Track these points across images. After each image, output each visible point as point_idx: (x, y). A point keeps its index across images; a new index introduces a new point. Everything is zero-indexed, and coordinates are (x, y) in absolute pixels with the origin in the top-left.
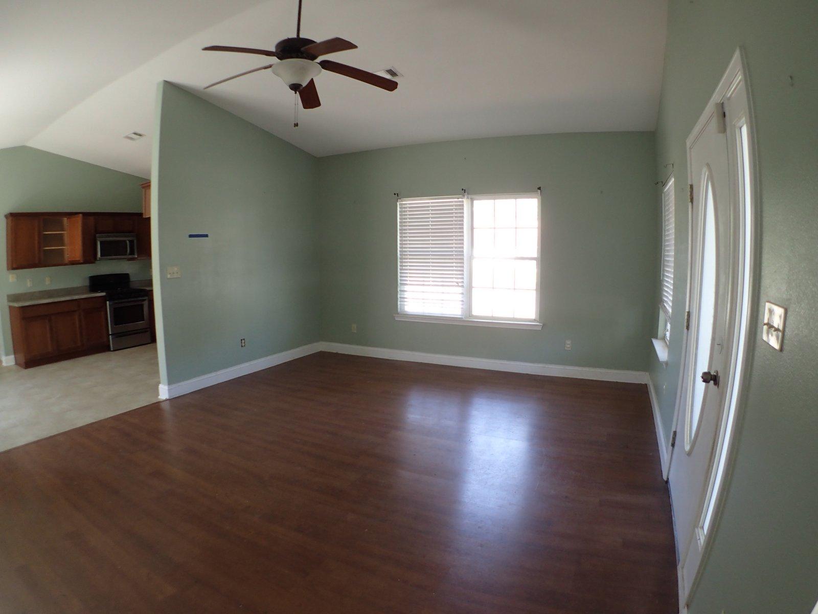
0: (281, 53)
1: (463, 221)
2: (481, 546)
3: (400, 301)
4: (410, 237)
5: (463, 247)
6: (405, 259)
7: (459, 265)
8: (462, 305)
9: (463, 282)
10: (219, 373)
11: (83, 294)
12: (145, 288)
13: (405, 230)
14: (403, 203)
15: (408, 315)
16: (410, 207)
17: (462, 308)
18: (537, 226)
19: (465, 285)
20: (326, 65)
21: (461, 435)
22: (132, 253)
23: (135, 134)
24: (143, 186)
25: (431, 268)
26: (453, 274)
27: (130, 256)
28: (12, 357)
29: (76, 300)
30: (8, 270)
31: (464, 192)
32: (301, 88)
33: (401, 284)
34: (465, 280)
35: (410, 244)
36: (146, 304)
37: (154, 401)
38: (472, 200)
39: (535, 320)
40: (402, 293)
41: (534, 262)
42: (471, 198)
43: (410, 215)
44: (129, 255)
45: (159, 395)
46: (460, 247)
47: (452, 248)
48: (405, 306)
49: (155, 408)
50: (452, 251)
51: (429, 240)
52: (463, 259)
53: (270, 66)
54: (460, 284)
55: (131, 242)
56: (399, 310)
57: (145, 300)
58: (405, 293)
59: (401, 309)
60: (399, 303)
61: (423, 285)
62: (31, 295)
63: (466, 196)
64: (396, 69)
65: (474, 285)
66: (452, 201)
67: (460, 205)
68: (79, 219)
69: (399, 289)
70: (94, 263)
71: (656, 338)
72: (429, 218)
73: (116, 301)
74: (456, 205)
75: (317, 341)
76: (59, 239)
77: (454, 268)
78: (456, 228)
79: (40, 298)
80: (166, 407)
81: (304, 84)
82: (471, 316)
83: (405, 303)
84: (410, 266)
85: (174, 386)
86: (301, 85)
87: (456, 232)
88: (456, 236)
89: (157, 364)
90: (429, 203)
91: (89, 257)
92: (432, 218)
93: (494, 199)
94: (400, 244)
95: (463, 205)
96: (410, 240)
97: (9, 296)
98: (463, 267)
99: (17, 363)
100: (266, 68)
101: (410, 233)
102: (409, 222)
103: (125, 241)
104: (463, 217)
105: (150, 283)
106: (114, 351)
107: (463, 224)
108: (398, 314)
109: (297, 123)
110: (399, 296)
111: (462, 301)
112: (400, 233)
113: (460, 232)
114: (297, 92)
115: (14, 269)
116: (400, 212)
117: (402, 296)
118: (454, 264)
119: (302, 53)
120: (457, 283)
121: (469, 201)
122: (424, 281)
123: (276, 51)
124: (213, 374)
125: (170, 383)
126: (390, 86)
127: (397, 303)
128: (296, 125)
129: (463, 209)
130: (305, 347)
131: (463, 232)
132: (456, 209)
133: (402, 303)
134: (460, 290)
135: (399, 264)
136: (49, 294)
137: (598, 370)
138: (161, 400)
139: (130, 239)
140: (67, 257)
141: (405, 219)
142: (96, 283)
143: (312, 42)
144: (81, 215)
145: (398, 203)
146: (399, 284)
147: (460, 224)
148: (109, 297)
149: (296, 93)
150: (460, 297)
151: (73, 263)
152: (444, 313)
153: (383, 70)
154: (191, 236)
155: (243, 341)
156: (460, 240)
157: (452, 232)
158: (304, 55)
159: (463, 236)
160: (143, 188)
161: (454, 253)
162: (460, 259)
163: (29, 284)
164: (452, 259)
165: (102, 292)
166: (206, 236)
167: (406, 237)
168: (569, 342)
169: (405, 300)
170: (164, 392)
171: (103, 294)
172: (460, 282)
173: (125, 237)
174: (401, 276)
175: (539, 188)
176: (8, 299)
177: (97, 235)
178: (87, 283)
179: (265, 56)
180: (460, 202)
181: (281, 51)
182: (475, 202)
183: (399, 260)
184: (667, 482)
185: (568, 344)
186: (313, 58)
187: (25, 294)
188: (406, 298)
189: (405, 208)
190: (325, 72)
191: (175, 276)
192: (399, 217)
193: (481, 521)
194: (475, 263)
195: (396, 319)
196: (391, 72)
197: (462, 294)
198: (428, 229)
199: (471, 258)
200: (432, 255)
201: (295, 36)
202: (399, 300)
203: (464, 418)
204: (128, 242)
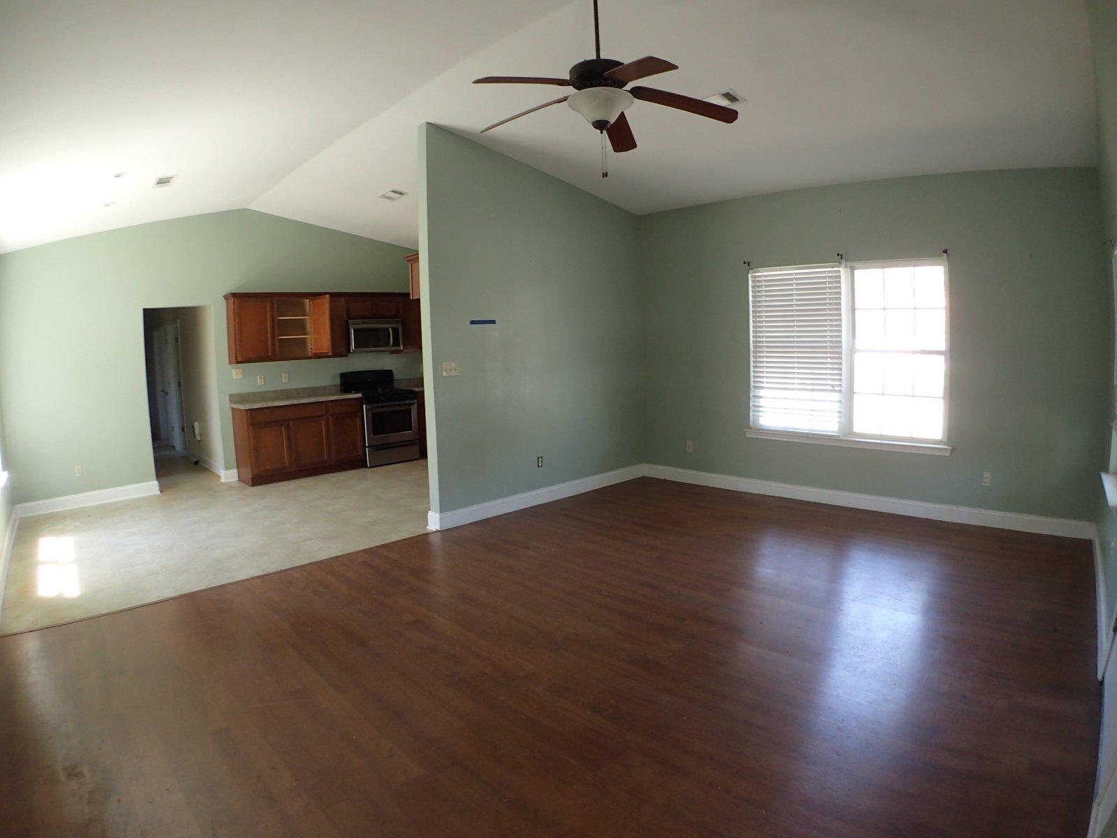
0: (576, 81)
1: (840, 298)
2: (838, 754)
3: (753, 411)
4: (767, 322)
5: (840, 336)
6: (760, 352)
7: (836, 361)
8: (840, 417)
9: (840, 385)
10: (506, 500)
11: (333, 395)
12: (413, 389)
13: (759, 312)
14: (756, 274)
15: (763, 430)
16: (765, 281)
17: (839, 422)
18: (944, 306)
19: (844, 389)
20: (639, 93)
21: (830, 601)
22: (396, 343)
23: (393, 191)
24: (408, 259)
25: (796, 365)
26: (827, 374)
27: (394, 348)
28: (235, 471)
29: (323, 402)
30: (230, 363)
31: (840, 258)
32: (609, 126)
33: (756, 387)
34: (844, 383)
35: (766, 332)
36: (414, 409)
37: (421, 532)
38: (852, 269)
39: (940, 442)
40: (756, 400)
41: (942, 358)
42: (851, 267)
43: (766, 291)
44: (393, 346)
45: (427, 525)
46: (836, 336)
47: (826, 336)
48: (761, 418)
49: (421, 542)
50: (825, 342)
51: (793, 326)
52: (841, 353)
53: (565, 99)
54: (837, 388)
55: (396, 331)
56: (751, 423)
57: (414, 404)
58: (761, 400)
59: (754, 421)
60: (751, 413)
61: (786, 389)
62: (263, 396)
63: (843, 264)
64: (737, 91)
65: (855, 390)
66: (825, 271)
67: (835, 277)
68: (326, 302)
69: (751, 394)
70: (347, 356)
71: (1107, 471)
72: (792, 295)
73: (376, 405)
74: (829, 277)
75: (639, 462)
76: (301, 327)
77: (829, 366)
78: (830, 309)
79: (276, 399)
80: (436, 540)
81: (612, 120)
82: (852, 433)
83: (761, 414)
84: (767, 362)
85: (449, 514)
86: (608, 122)
87: (830, 315)
88: (830, 320)
89: (427, 486)
90: (791, 274)
91: (340, 349)
92: (797, 295)
93: (884, 267)
94: (754, 331)
95: (839, 277)
96: (767, 327)
97: (231, 396)
98: (841, 364)
99: (240, 479)
100: (559, 101)
101: (766, 317)
102: (766, 301)
103: (387, 329)
104: (840, 293)
105: (420, 382)
106: (370, 467)
107: (840, 304)
108: (750, 428)
109: (606, 173)
110: (751, 404)
111: (840, 412)
112: (754, 317)
113: (836, 315)
114: (605, 132)
115: (238, 362)
116: (753, 287)
117: (756, 404)
118: (829, 360)
119: (605, 79)
120: (833, 386)
121: (849, 270)
122: (786, 383)
123: (571, 78)
124: (499, 501)
125: (443, 509)
126: (728, 116)
127: (749, 414)
128: (605, 175)
129: (839, 282)
130: (622, 470)
131: (840, 315)
132: (830, 282)
133: (756, 413)
134: (836, 396)
135: (752, 359)
136: (286, 394)
137: (1026, 517)
138: (430, 531)
139: (393, 326)
140: (311, 348)
141: (759, 296)
142: (349, 381)
143: (618, 64)
144: (328, 295)
145: (750, 276)
146: (752, 387)
147: (836, 303)
148: (367, 400)
149: (602, 133)
150: (836, 407)
151: (318, 356)
152: (813, 428)
153: (718, 94)
154: (473, 322)
155: (540, 460)
156: (836, 326)
157: (825, 315)
158: (609, 82)
159: (840, 320)
160: (408, 261)
161: (828, 344)
162: (836, 353)
163: (259, 382)
164: (826, 353)
165: (357, 393)
166: (494, 322)
167: (762, 322)
168: (987, 475)
169: (761, 409)
170: (434, 522)
171: (360, 395)
172: (837, 385)
173: (388, 323)
174: (755, 377)
175: (945, 251)
176: (230, 400)
177: (350, 321)
178: (338, 381)
179: (557, 86)
180: (835, 271)
181: (578, 78)
182: (856, 272)
183: (752, 354)
184: (1101, 683)
185: (986, 478)
186: (621, 85)
187: (254, 394)
188: (760, 407)
189: (759, 281)
190: (639, 103)
191: (454, 373)
192: (751, 294)
193: (843, 720)
194: (858, 358)
195: (747, 436)
196: (730, 97)
197: (840, 402)
198: (792, 311)
199: (852, 351)
200: (798, 347)
201: (594, 57)
202: (752, 409)
203: (836, 577)
204: (390, 330)
